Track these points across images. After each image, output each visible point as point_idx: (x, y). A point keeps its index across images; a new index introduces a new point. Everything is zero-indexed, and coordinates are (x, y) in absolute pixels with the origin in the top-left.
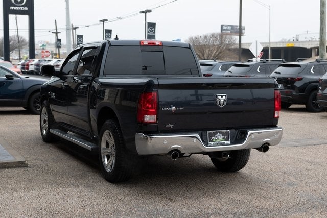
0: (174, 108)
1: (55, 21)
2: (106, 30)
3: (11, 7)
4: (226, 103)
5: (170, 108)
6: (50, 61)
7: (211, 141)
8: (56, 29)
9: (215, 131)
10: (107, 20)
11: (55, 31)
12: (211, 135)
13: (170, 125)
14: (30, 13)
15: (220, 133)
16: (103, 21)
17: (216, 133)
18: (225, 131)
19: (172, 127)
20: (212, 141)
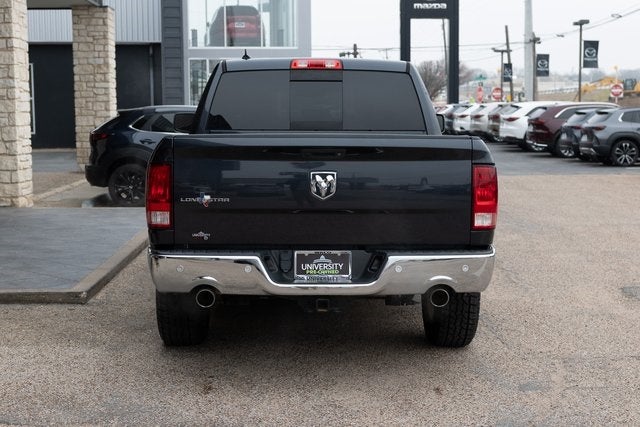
0: (207, 197)
1: (506, 27)
2: (586, 42)
3: (415, 5)
4: (333, 190)
5: (198, 199)
6: (467, 107)
7: (301, 272)
8: (508, 44)
9: (313, 252)
10: (587, 22)
11: (505, 48)
12: (303, 260)
13: (201, 234)
14: (452, 14)
15: (327, 257)
16: (581, 23)
17: (318, 257)
18: (339, 253)
19: (206, 238)
20: (304, 273)
